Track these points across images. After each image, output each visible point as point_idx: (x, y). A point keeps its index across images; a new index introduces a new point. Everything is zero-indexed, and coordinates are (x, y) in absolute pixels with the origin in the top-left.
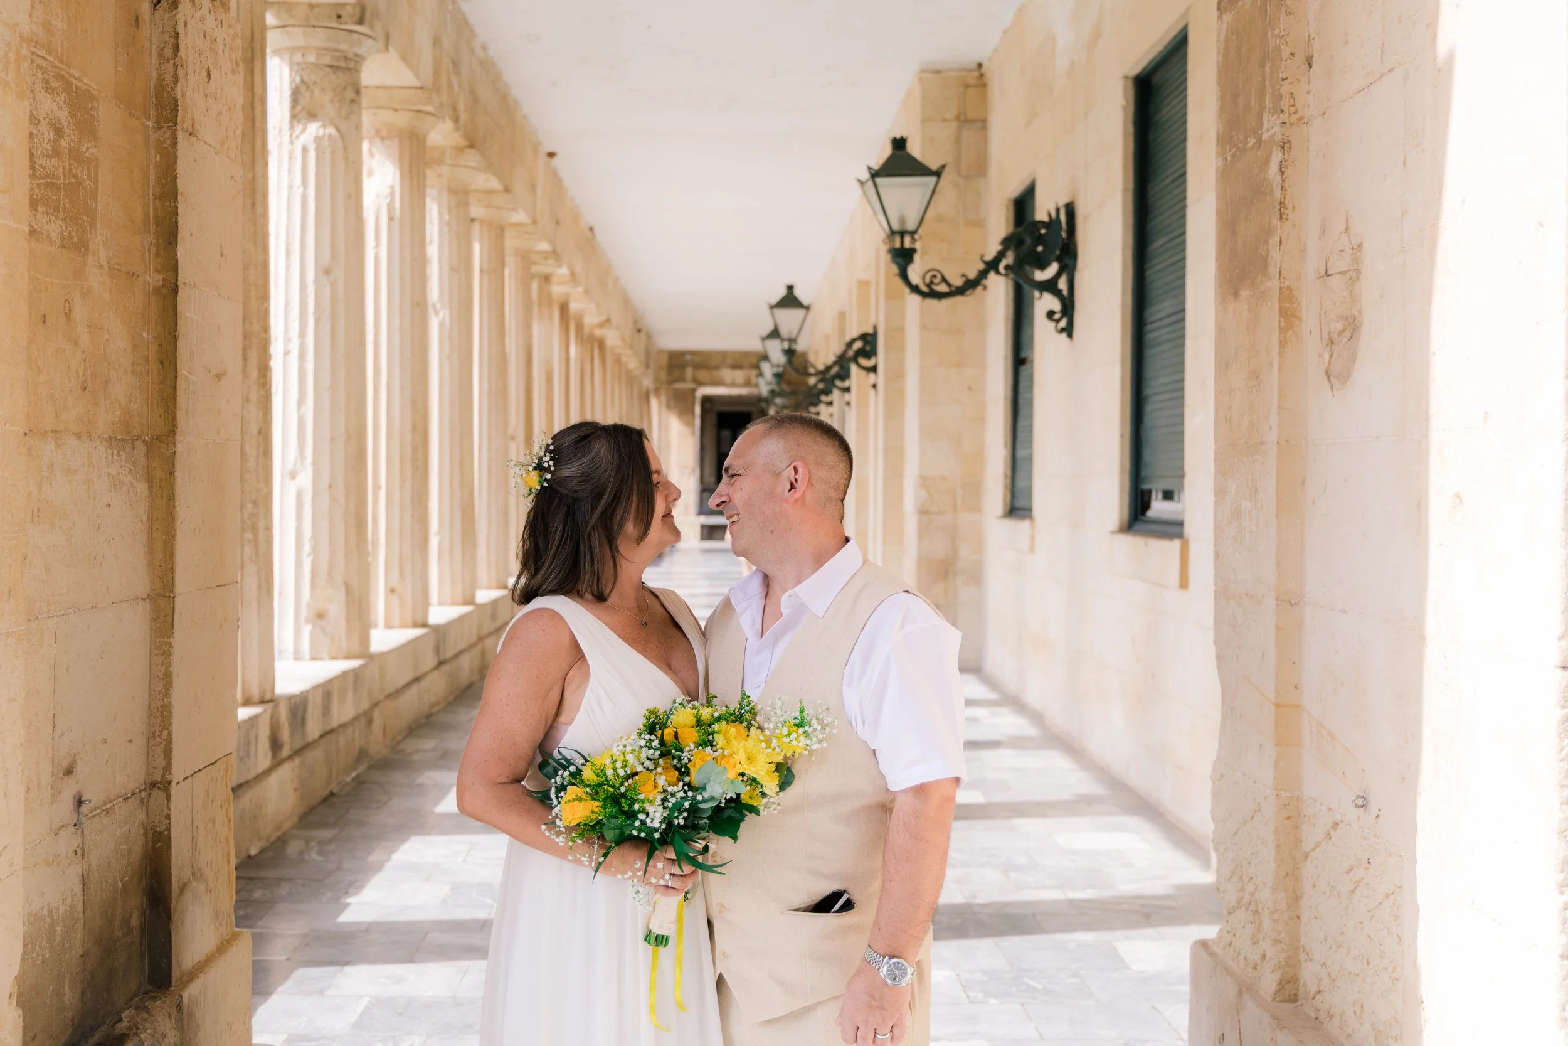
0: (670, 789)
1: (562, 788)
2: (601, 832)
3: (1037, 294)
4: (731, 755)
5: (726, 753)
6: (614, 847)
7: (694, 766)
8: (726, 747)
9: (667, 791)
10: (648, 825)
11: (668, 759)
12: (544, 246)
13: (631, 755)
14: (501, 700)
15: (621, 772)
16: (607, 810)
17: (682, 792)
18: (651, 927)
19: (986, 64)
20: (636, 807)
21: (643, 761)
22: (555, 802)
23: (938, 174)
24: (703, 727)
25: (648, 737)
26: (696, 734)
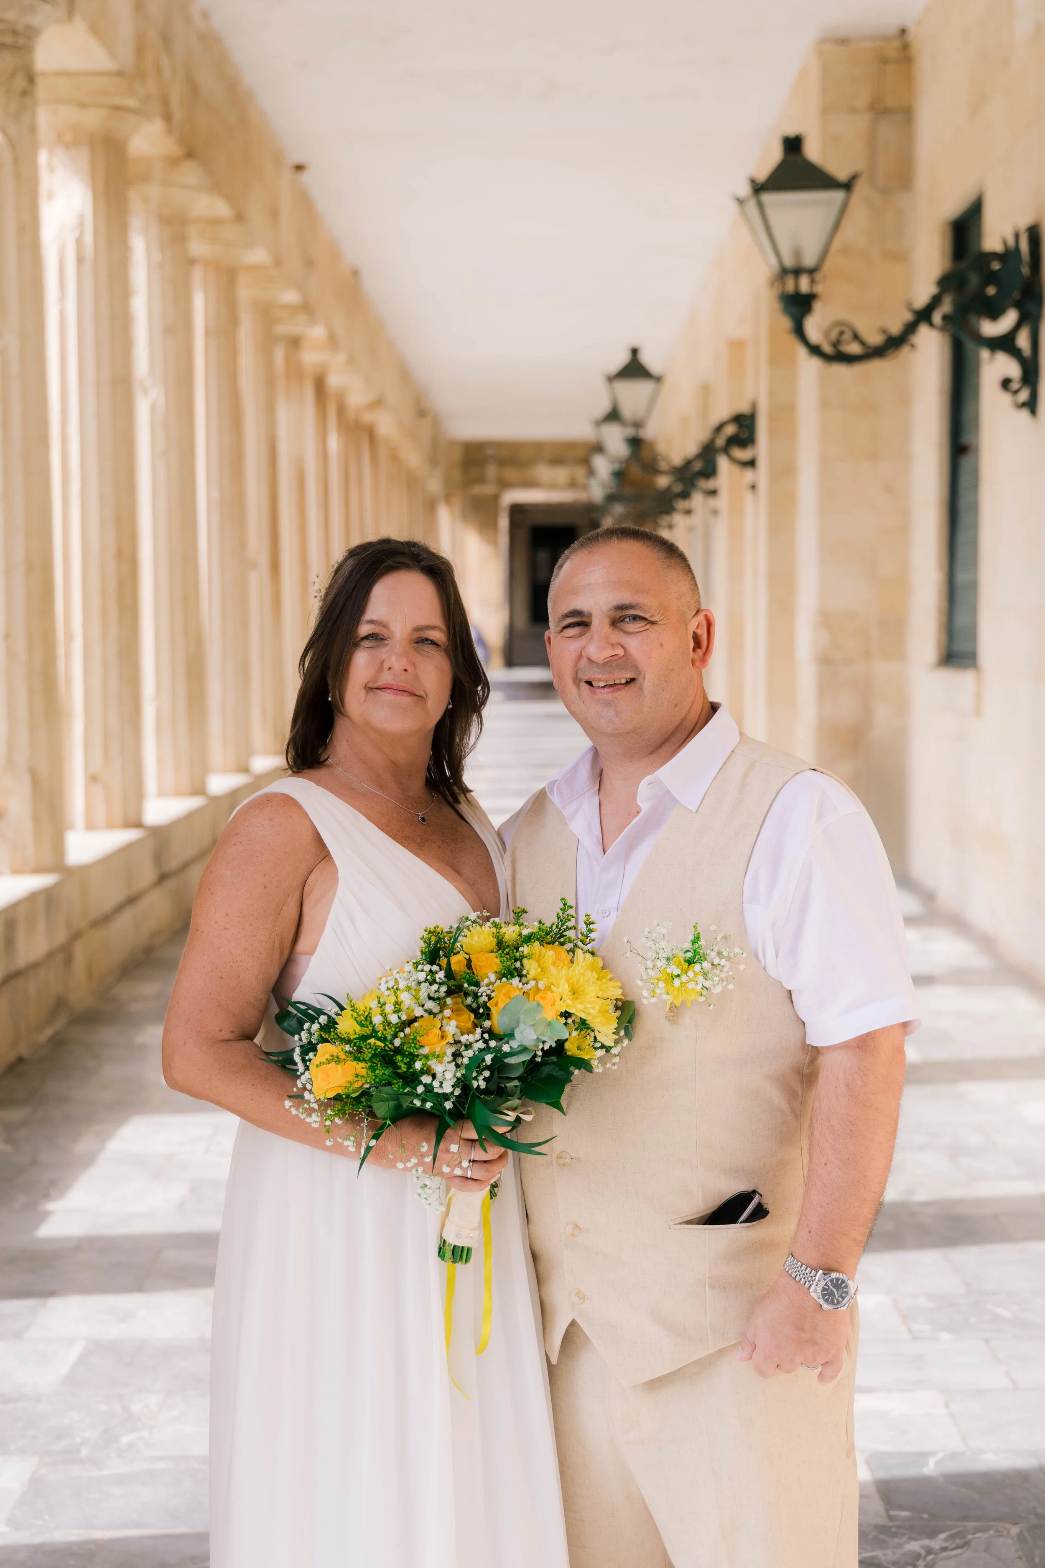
0: (464, 1039)
1: (310, 1048)
2: (370, 1107)
3: (985, 354)
4: (548, 988)
5: (541, 985)
6: (389, 1125)
7: (496, 1005)
8: (541, 977)
9: (460, 1042)
10: (435, 1090)
11: (460, 997)
12: (291, 297)
13: (406, 993)
14: (217, 922)
15: (394, 1019)
16: (377, 1072)
17: (481, 1042)
18: (445, 1237)
19: (912, 29)
20: (418, 1065)
21: (423, 1003)
22: (301, 1067)
23: (847, 186)
24: (507, 950)
25: (427, 967)
26: (498, 961)
